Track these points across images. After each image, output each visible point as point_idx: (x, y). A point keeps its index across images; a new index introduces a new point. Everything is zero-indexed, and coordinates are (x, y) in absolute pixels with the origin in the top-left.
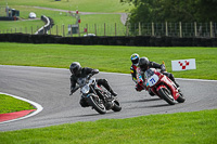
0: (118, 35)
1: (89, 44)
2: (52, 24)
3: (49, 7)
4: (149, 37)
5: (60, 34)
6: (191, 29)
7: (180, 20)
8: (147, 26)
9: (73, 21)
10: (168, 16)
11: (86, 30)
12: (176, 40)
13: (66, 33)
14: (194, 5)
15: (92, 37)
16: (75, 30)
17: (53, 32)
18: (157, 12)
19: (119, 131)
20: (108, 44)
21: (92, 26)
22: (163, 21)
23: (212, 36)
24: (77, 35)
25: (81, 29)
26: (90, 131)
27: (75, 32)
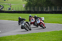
0: (22, 10)
1: (14, 13)
2: (3, 7)
3: (2, 2)
4: (31, 11)
5: (6, 10)
6: (43, 9)
7: (40, 6)
8: (30, 8)
9: (9, 7)
10: (36, 5)
11: (13, 9)
12: (38, 12)
13: (7, 10)
14: (44, 2)
15: (15, 11)
16: (10, 9)
17: (3, 10)
18: (33, 4)
19: (22, 38)
20: (19, 13)
21: (14, 8)
22: (35, 6)
23: (49, 11)
24: (10, 11)
25: (12, 9)
26: (14, 38)
27: (10, 10)
